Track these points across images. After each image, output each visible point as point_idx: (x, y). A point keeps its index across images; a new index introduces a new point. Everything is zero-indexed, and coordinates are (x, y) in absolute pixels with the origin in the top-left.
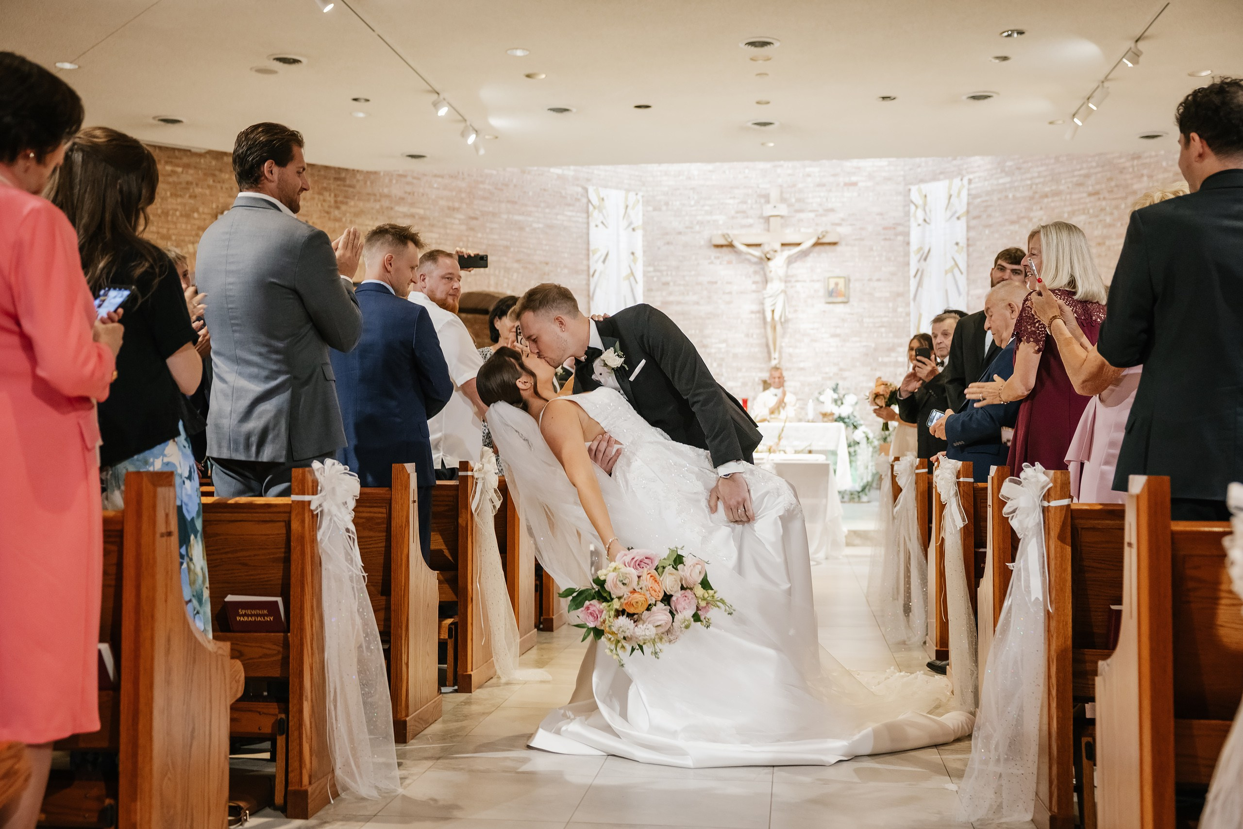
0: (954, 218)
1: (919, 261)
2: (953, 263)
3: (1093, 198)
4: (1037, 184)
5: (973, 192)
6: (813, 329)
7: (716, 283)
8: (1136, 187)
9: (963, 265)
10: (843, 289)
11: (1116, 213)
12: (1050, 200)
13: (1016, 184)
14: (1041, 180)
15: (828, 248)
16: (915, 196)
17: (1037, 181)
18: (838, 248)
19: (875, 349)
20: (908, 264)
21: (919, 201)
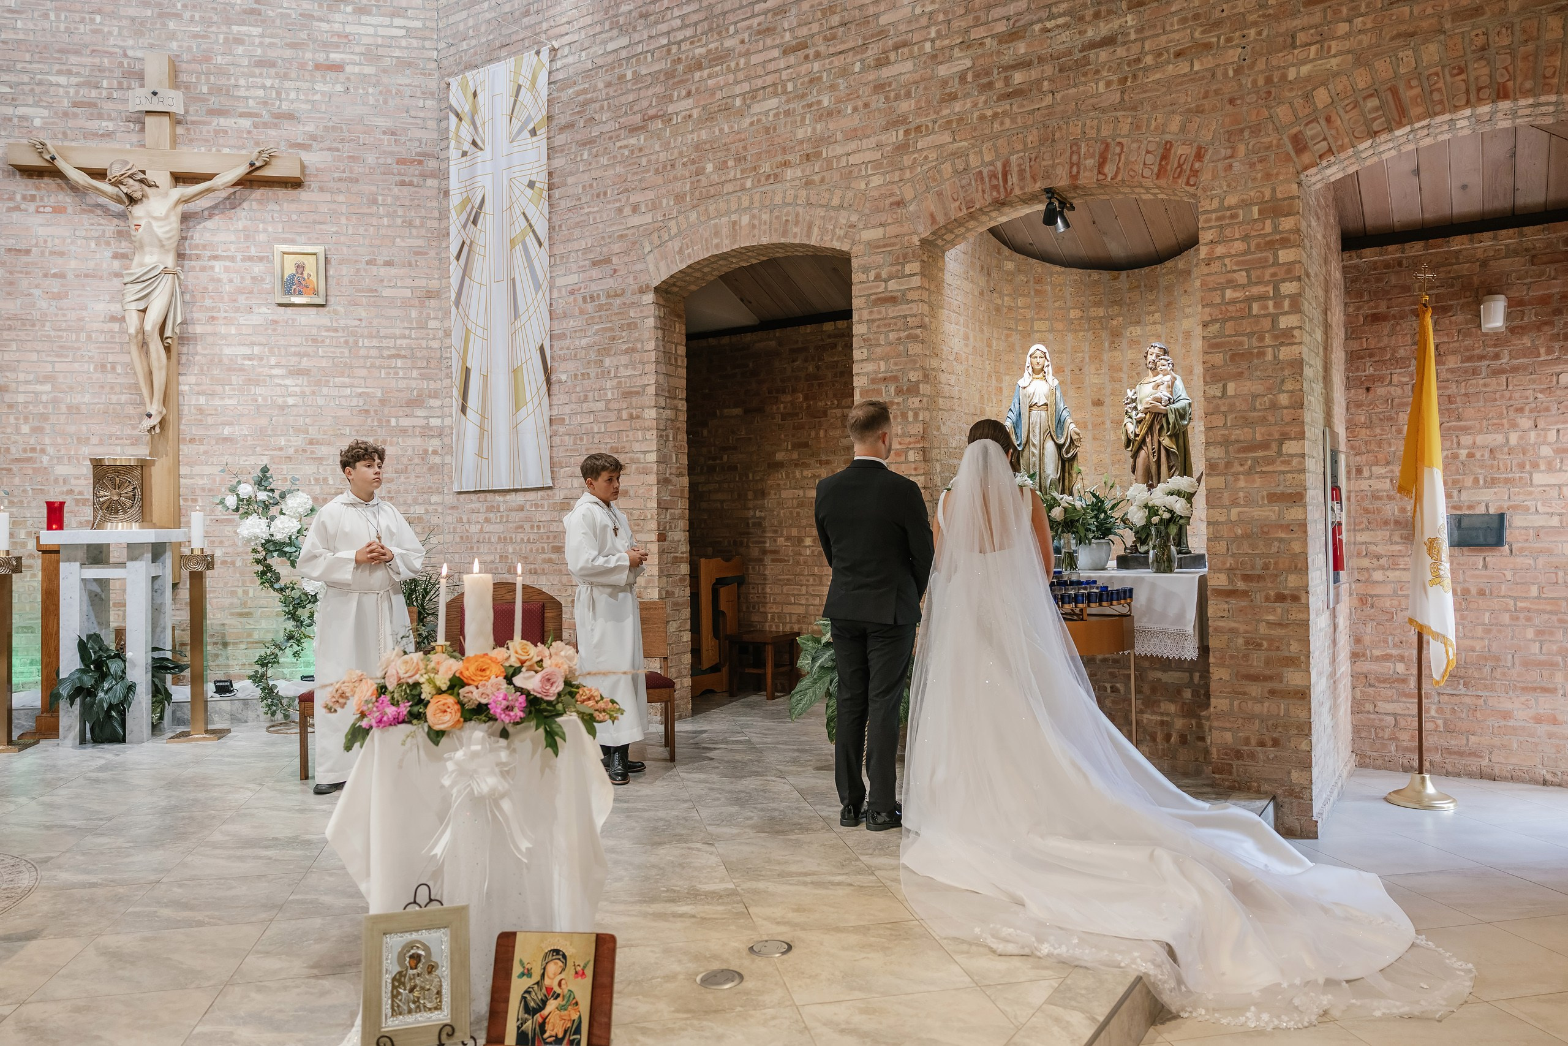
0: (526, 134)
1: (464, 226)
2: (524, 224)
3: (792, 59)
4: (679, 43)
5: (560, 76)
6: (250, 360)
7: (28, 252)
8: (883, 20)
9: (542, 229)
10: (313, 278)
11: (842, 83)
12: (706, 73)
13: (639, 50)
14: (688, 32)
15: (281, 193)
16: (456, 98)
17: (680, 35)
18: (303, 195)
19: (383, 402)
20: (448, 234)
21: (465, 108)
